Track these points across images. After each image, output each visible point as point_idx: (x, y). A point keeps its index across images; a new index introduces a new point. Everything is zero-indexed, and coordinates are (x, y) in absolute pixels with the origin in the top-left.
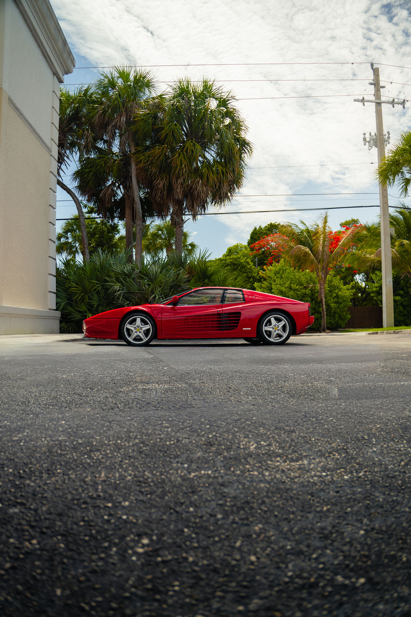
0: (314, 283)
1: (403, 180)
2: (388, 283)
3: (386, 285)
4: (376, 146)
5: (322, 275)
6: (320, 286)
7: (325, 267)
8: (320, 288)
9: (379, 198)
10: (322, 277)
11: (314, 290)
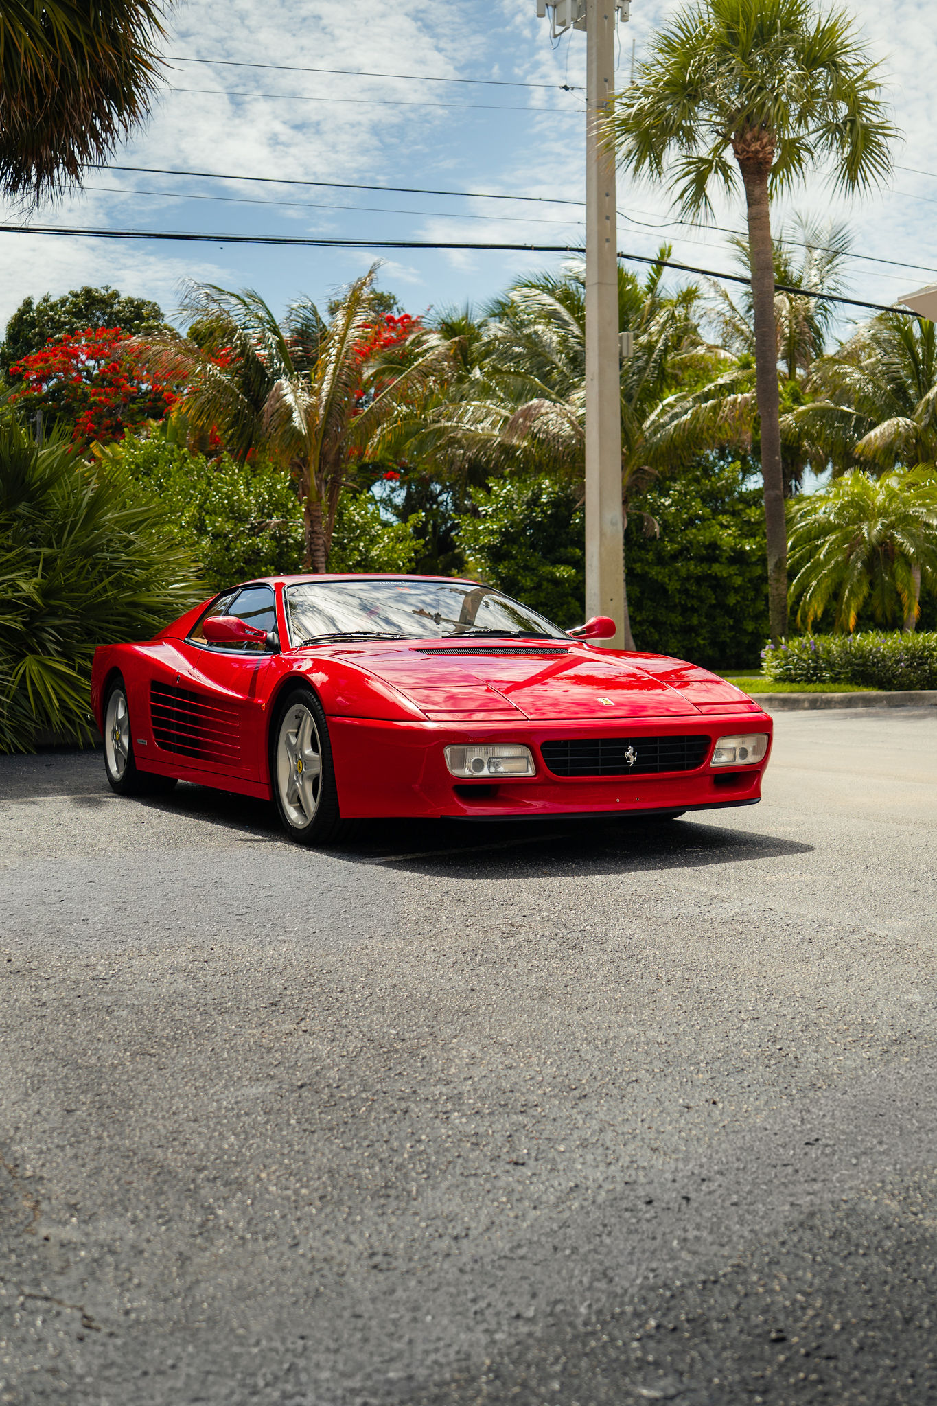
0: (287, 513)
1: (690, 163)
2: (608, 529)
3: (602, 534)
4: (582, 26)
5: (319, 487)
6: (312, 526)
7: (331, 457)
8: (312, 532)
9: (584, 220)
10: (319, 492)
11: (283, 537)
